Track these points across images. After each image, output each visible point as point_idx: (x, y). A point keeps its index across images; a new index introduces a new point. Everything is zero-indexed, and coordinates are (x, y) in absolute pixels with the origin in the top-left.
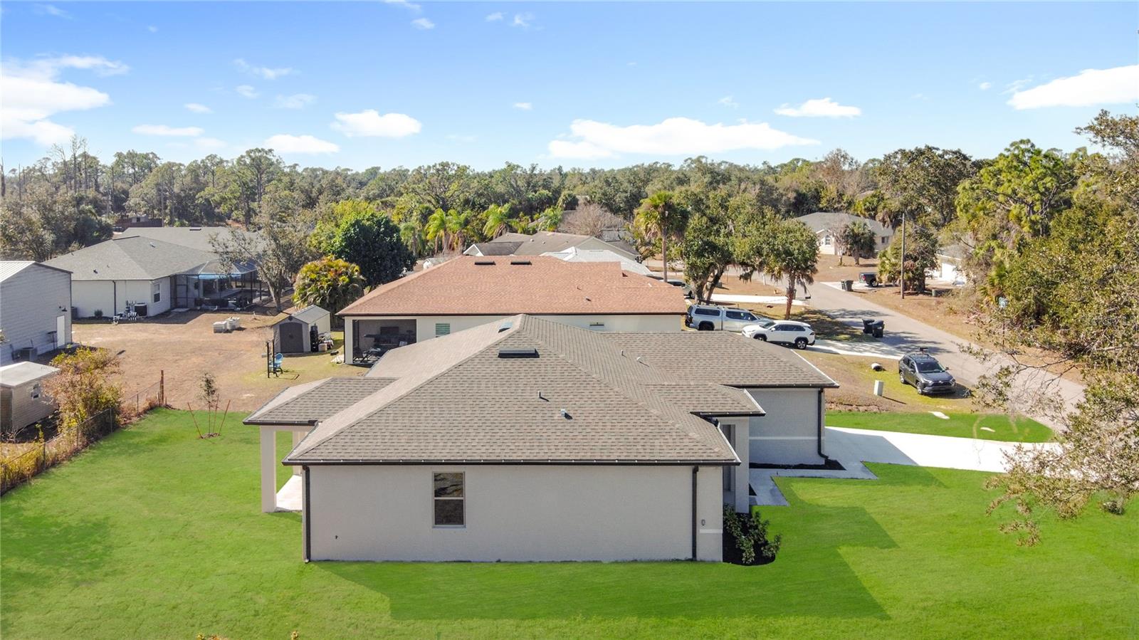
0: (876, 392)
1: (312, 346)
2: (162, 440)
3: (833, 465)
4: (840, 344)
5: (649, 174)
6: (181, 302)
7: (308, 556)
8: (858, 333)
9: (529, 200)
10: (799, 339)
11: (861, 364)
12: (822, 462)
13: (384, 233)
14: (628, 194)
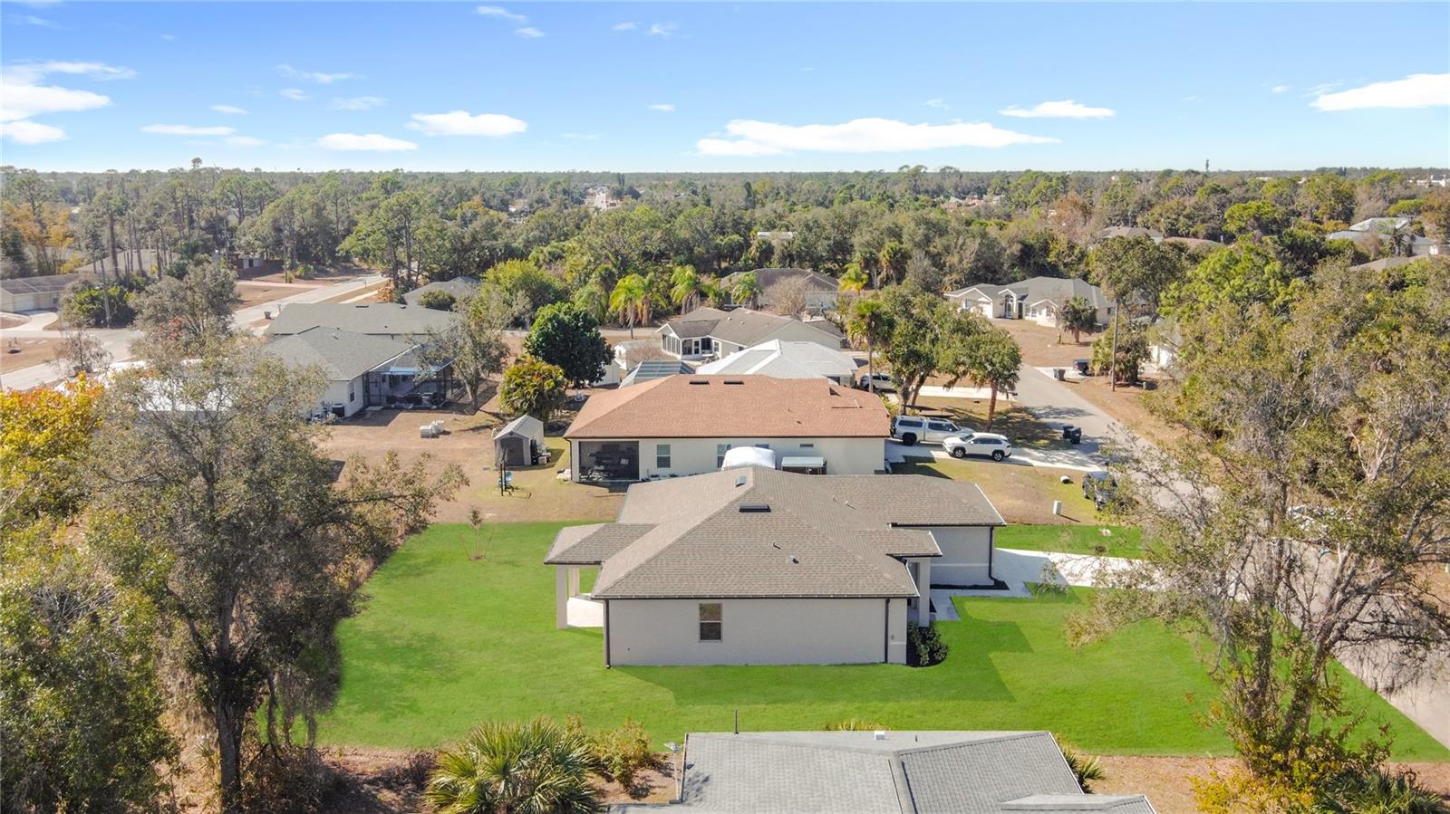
0: (1055, 512)
1: (532, 459)
2: (434, 562)
3: (1000, 585)
4: (1036, 453)
5: (856, 217)
6: (373, 399)
7: (609, 663)
8: (1058, 438)
9: (717, 246)
10: (996, 452)
11: (1050, 476)
12: (992, 583)
13: (583, 326)
14: (831, 242)
